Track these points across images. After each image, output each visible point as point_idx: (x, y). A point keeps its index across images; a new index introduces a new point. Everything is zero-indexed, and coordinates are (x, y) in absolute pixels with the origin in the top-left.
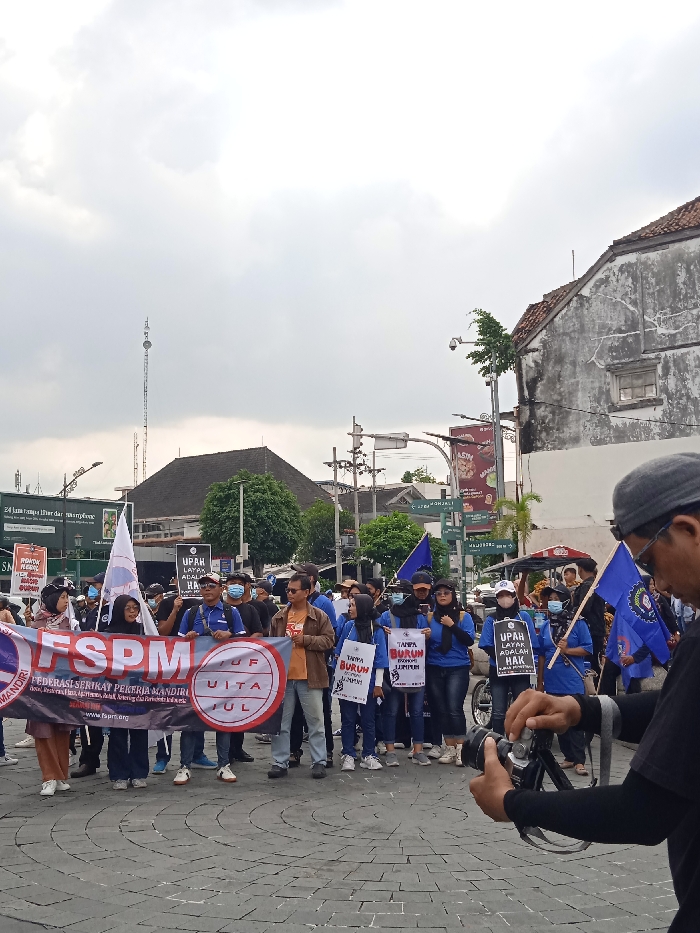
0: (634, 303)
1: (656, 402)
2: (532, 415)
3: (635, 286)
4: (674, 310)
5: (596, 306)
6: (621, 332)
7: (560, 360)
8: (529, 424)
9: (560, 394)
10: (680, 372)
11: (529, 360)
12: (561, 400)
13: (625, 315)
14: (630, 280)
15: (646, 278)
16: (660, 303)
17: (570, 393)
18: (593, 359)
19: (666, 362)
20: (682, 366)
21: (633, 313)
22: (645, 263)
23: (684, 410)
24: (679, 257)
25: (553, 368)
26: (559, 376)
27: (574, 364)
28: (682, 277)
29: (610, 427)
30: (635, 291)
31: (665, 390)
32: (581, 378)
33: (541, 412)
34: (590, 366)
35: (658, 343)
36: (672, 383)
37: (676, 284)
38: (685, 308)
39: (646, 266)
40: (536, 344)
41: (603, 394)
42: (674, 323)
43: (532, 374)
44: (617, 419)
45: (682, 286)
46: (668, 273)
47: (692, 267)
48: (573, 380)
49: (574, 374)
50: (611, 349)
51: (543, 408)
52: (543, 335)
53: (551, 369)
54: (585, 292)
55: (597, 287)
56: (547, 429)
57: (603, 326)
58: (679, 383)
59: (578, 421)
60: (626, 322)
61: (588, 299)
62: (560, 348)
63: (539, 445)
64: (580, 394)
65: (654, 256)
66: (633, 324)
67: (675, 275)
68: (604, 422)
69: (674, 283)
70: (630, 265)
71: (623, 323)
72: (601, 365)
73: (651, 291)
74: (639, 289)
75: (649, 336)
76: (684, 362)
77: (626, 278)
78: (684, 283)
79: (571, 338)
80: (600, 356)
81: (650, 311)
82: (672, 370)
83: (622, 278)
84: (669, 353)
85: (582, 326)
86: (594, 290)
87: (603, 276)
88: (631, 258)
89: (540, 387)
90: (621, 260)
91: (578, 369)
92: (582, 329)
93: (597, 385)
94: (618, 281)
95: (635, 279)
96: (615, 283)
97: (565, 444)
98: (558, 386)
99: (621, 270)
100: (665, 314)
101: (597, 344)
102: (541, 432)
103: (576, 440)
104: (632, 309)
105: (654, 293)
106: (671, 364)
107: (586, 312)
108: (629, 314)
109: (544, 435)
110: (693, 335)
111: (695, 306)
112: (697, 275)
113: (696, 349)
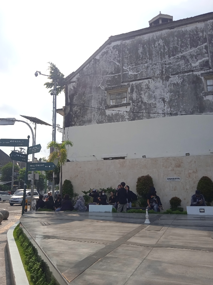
0: (119, 62)
1: (128, 104)
2: (71, 110)
3: (120, 54)
4: (137, 64)
5: (102, 63)
6: (112, 73)
8: (69, 114)
9: (84, 101)
10: (138, 91)
11: (71, 87)
12: (85, 103)
13: (115, 66)
14: (117, 52)
15: (124, 51)
16: (130, 61)
17: (88, 101)
18: (99, 85)
19: (132, 87)
20: (139, 88)
21: (118, 66)
22: (124, 45)
23: (141, 107)
24: (140, 42)
25: (81, 90)
26: (84, 93)
27: (91, 88)
28: (140, 50)
29: (106, 116)
30: (119, 56)
31: (131, 99)
32: (94, 94)
33: (75, 109)
34: (98, 89)
35: (129, 79)
36: (134, 96)
37: (138, 54)
38: (142, 63)
40: (74, 79)
42: (137, 69)
43: (72, 92)
44: (108, 112)
45: (140, 54)
46: (135, 49)
47: (145, 46)
48: (90, 95)
49: (91, 92)
50: (107, 81)
51: (76, 107)
52: (77, 76)
53: (80, 90)
54: (98, 57)
55: (103, 55)
56: (77, 117)
57: (105, 71)
58: (138, 96)
59: (91, 113)
60: (115, 69)
61: (98, 60)
62: (85, 81)
63: (73, 123)
64: (93, 101)
65: (128, 41)
66: (118, 70)
67: (137, 50)
68: (103, 113)
70: (117, 45)
71: (113, 70)
72: (103, 88)
73: (127, 56)
74: (121, 56)
75: (125, 76)
76: (140, 86)
77: (116, 51)
78: (142, 53)
79: (90, 77)
80: (103, 84)
81: (126, 65)
82: (135, 90)
83: (114, 51)
84: (134, 83)
85: (95, 71)
86: (101, 56)
87: (106, 51)
88: (118, 43)
89: (75, 98)
90: (114, 44)
91: (92, 90)
92: (95, 73)
93: (101, 97)
94: (112, 52)
95: (120, 52)
96: (111, 53)
97: (85, 123)
98: (83, 98)
99: (114, 48)
100: (132, 66)
101: (101, 79)
102: (74, 118)
103: (90, 121)
104: (118, 64)
105: (127, 57)
106: (135, 88)
107: (97, 66)
108: (116, 66)
109: (76, 119)
110: (144, 75)
111: (146, 62)
112: (147, 49)
113: (146, 81)
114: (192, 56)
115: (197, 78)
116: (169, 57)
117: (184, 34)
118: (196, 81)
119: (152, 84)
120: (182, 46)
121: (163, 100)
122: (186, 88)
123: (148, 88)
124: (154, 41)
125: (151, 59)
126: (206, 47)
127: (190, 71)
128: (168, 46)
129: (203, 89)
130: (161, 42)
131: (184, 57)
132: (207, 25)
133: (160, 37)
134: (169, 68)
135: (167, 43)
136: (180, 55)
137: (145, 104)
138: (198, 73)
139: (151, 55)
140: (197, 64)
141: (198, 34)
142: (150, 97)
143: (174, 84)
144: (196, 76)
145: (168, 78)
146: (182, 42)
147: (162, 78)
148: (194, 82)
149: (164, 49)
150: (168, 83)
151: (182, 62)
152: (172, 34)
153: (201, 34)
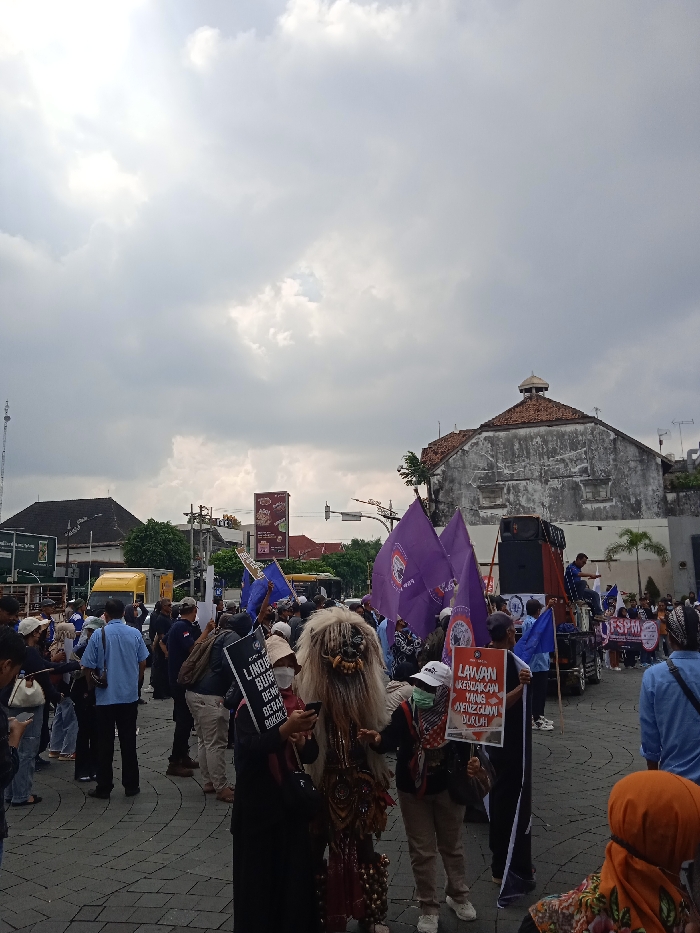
0: (492, 456)
1: (503, 506)
2: (437, 508)
3: (492, 448)
4: (513, 462)
5: (472, 456)
6: (485, 470)
7: (452, 481)
8: (435, 513)
9: (452, 498)
10: (515, 492)
11: (434, 480)
12: (453, 501)
13: (487, 461)
14: (490, 444)
15: (498, 445)
16: (505, 458)
17: (458, 498)
18: (470, 482)
19: (509, 487)
20: (517, 490)
21: (491, 461)
23: (519, 510)
24: (515, 436)
26: (452, 489)
27: (460, 484)
28: (517, 446)
29: (479, 517)
30: (492, 450)
31: (508, 500)
32: (464, 491)
33: (441, 507)
34: (468, 486)
35: (504, 477)
36: (512, 497)
38: (518, 461)
39: (498, 439)
40: (439, 471)
41: (476, 501)
42: (513, 468)
43: (437, 487)
44: (482, 513)
45: (516, 450)
46: (509, 444)
47: (522, 442)
48: (459, 492)
49: (460, 489)
50: (479, 478)
51: (443, 505)
52: (442, 468)
53: (447, 485)
54: (466, 448)
56: (445, 516)
57: (476, 466)
58: (515, 497)
60: (487, 465)
61: (467, 452)
62: (452, 475)
63: (441, 524)
64: (463, 499)
65: (502, 434)
66: (491, 466)
67: (513, 445)
68: (476, 514)
69: (512, 449)
70: (489, 437)
72: (474, 485)
74: (494, 450)
75: (499, 474)
76: (518, 487)
78: (518, 449)
79: (458, 471)
80: (474, 481)
81: (500, 461)
82: (512, 491)
83: (486, 443)
84: (510, 483)
85: (464, 465)
87: (475, 441)
88: (491, 434)
89: (441, 494)
90: (485, 434)
91: (462, 487)
92: (464, 467)
93: (472, 495)
94: (483, 444)
95: (492, 445)
98: (451, 494)
99: (485, 439)
100: (508, 463)
101: (472, 475)
104: (491, 459)
105: (502, 452)
106: (511, 489)
108: (489, 462)
110: (522, 475)
111: (524, 461)
112: (524, 446)
113: (524, 483)
114: (571, 460)
115: (576, 484)
116: (549, 458)
117: (563, 435)
118: (575, 487)
119: (531, 486)
120: (561, 449)
121: (543, 504)
122: (565, 493)
123: (526, 490)
124: (532, 438)
125: (528, 457)
126: (585, 453)
127: (570, 476)
128: (547, 446)
129: (582, 497)
130: (539, 439)
131: (563, 460)
132: (586, 429)
133: (537, 435)
134: (549, 470)
135: (545, 442)
136: (559, 457)
137: (523, 507)
138: (578, 479)
139: (528, 453)
140: (576, 469)
141: (577, 437)
142: (528, 500)
143: (553, 489)
144: (576, 482)
145: (547, 482)
146: (562, 443)
147: (541, 481)
148: (573, 489)
149: (543, 448)
150: (547, 487)
151: (562, 466)
152: (551, 433)
153: (580, 438)
